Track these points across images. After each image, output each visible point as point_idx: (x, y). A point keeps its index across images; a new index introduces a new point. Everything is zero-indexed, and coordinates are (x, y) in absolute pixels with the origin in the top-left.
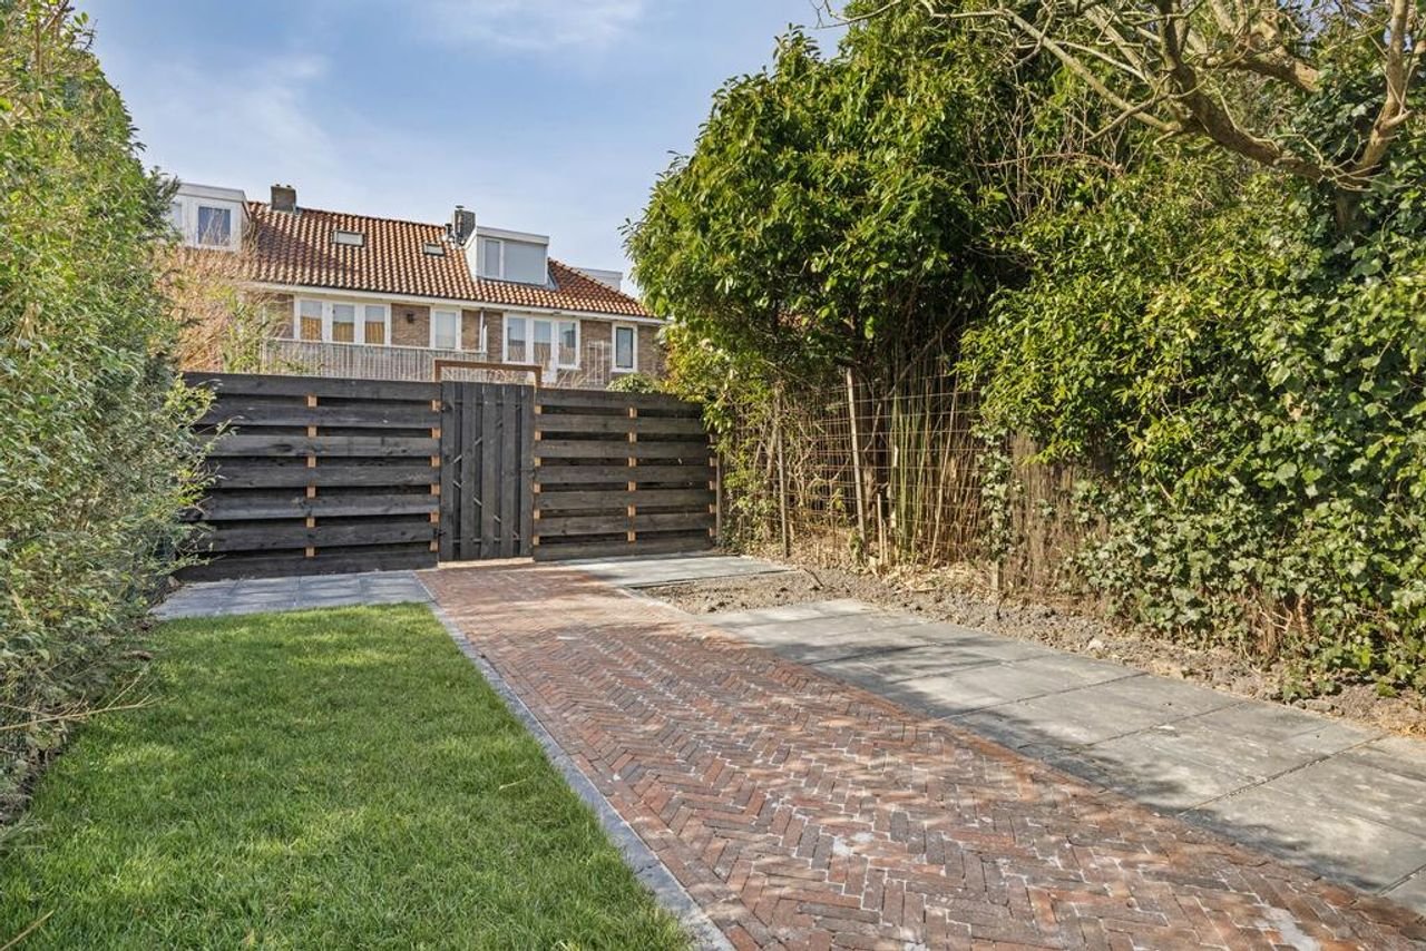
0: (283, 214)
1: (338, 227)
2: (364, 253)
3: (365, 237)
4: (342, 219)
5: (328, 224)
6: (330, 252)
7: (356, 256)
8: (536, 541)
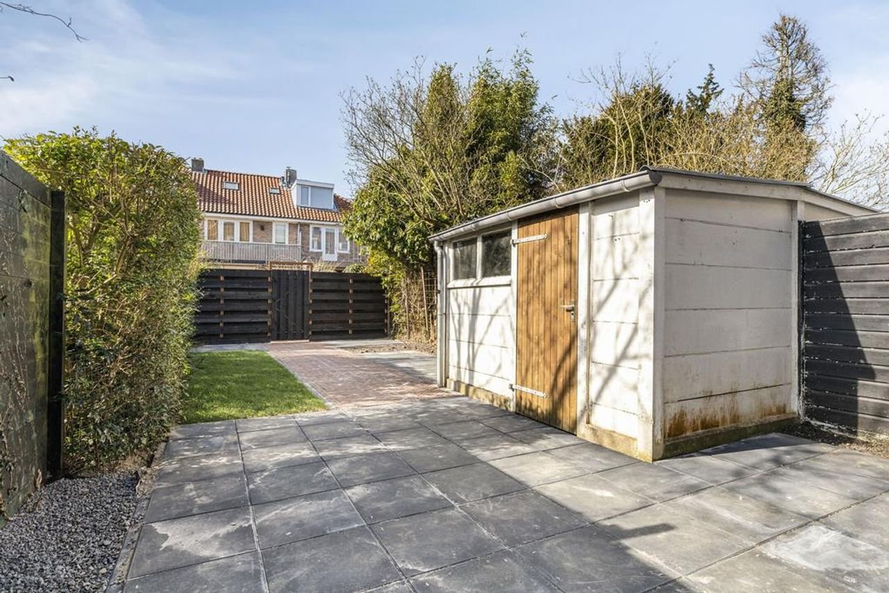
0: (198, 173)
1: (226, 180)
2: (239, 194)
3: (240, 184)
4: (228, 175)
5: (220, 178)
6: (222, 193)
7: (235, 196)
8: (310, 333)
